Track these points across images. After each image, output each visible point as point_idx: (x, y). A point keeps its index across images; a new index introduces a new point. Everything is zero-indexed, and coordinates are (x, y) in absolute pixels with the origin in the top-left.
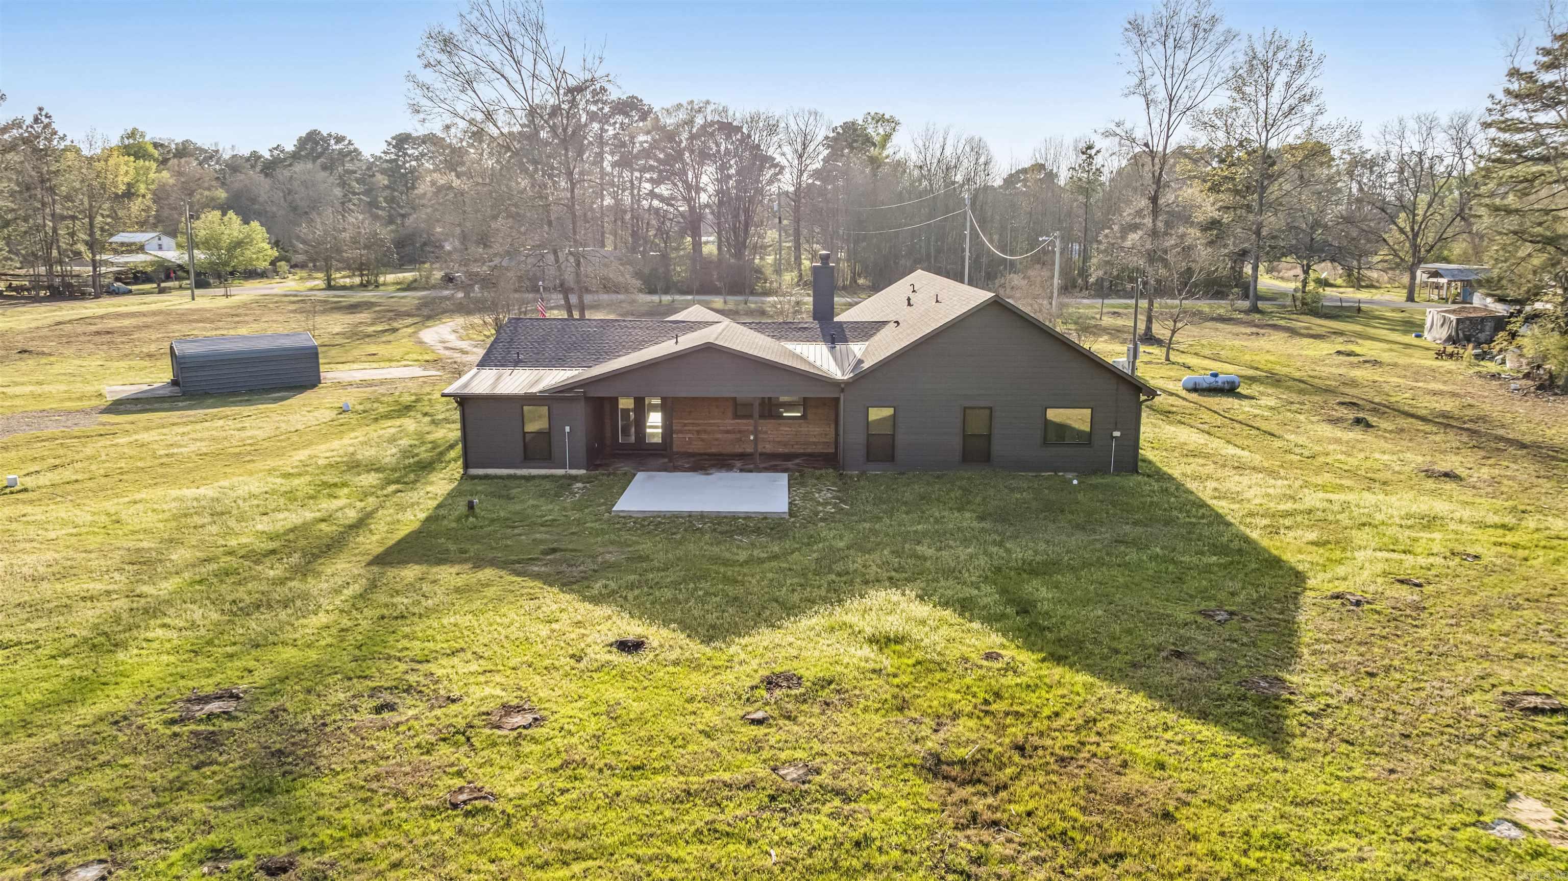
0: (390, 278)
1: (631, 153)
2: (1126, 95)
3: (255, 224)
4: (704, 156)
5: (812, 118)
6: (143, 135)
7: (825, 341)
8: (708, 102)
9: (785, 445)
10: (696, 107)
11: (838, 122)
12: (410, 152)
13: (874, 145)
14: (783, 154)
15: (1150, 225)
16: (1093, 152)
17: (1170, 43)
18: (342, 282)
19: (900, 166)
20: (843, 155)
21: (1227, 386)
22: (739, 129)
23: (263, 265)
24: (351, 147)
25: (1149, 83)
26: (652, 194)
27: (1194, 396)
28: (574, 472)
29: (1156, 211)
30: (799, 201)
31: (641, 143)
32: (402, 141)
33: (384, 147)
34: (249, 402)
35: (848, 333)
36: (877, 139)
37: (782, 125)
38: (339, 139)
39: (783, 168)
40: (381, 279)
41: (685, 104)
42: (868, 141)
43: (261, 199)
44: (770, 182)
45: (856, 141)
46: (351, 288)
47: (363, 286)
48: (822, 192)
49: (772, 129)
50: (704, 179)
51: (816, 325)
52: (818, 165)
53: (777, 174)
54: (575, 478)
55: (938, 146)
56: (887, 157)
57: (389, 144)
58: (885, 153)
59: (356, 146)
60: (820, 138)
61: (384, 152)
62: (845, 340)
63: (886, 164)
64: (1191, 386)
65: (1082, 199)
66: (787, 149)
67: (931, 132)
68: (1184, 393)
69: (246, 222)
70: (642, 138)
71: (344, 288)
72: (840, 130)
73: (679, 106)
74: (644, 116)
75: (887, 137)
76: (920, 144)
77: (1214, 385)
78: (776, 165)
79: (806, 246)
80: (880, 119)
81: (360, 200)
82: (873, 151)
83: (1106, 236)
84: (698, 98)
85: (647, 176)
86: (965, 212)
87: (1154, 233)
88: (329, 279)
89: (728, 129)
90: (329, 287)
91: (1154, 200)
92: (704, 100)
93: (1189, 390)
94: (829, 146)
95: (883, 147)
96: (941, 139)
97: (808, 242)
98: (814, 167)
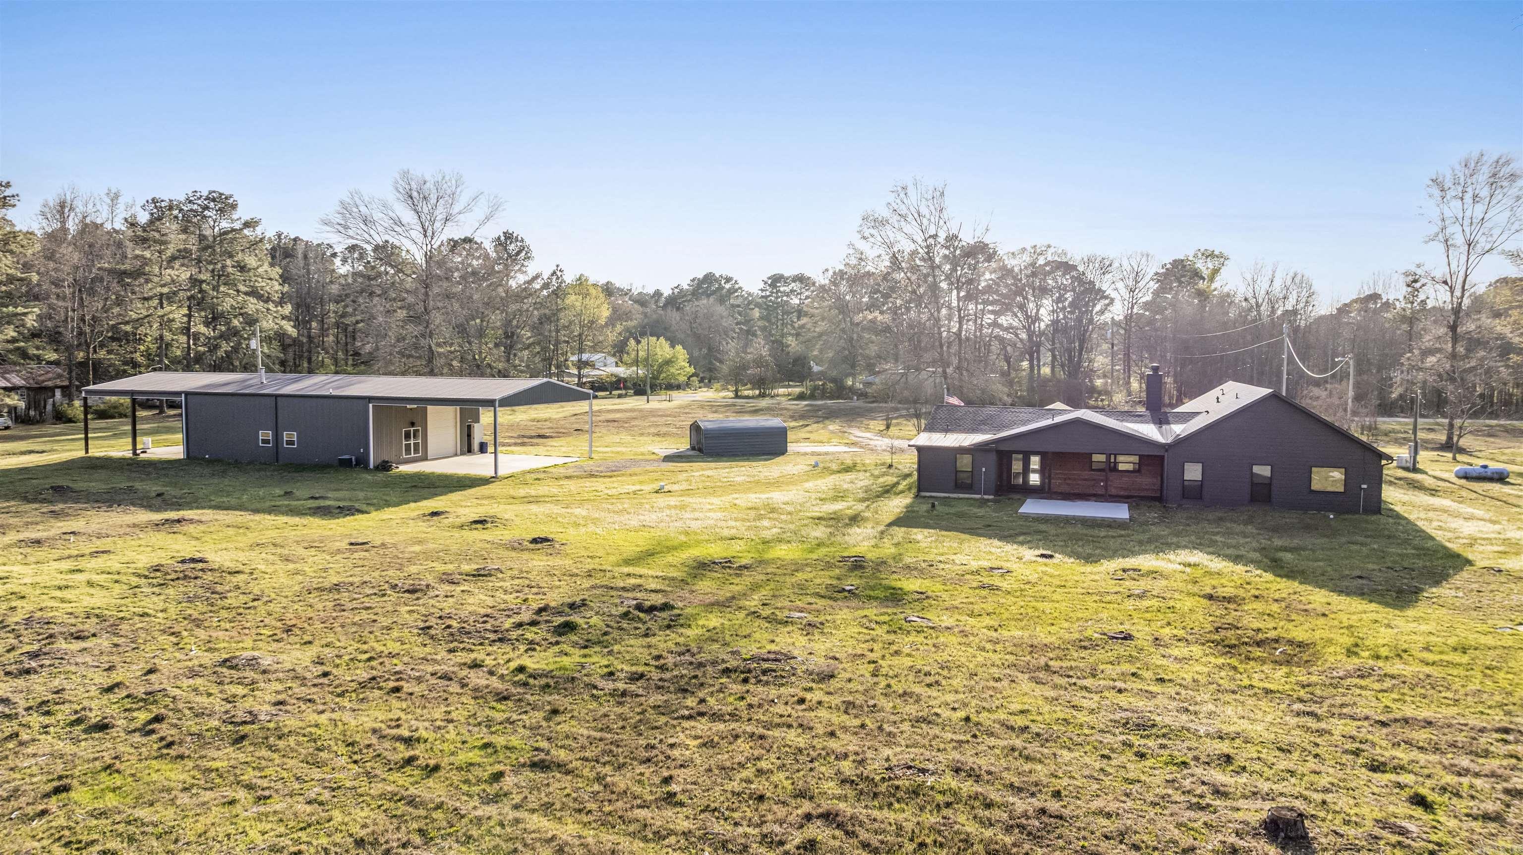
0: (781, 391)
1: (977, 289)
2: (1426, 242)
3: (679, 348)
4: (1044, 291)
5: (1144, 259)
6: (586, 280)
7: (1155, 423)
8: (1049, 246)
9: (1125, 489)
10: (1038, 251)
11: (1168, 260)
12: (782, 289)
13: (1204, 279)
14: (1116, 289)
15: (1450, 350)
16: (1417, 285)
17: (1468, 197)
18: (746, 393)
19: (1226, 299)
20: (1171, 288)
21: (1496, 476)
22: (1074, 267)
23: (682, 379)
24: (737, 286)
25: (1449, 231)
26: (995, 324)
27: (1463, 482)
28: (986, 497)
29: (1455, 340)
30: (1130, 330)
31: (986, 280)
32: (776, 280)
33: (762, 286)
34: (748, 460)
35: (1170, 419)
36: (1206, 273)
37: (1116, 264)
38: (728, 280)
39: (1112, 301)
40: (775, 391)
41: (1029, 249)
42: (1197, 274)
43: (673, 328)
44: (1102, 312)
45: (1184, 276)
46: (753, 397)
47: (762, 396)
48: (1151, 322)
49: (1105, 269)
50: (1043, 311)
51: (1148, 413)
52: (1148, 298)
53: (1108, 305)
54: (988, 500)
55: (1267, 278)
56: (1215, 290)
57: (766, 283)
58: (1213, 286)
59: (740, 285)
60: (1151, 273)
61: (762, 290)
62: (1168, 423)
63: (1214, 296)
64: (1461, 474)
65: (1405, 327)
66: (1120, 285)
67: (1259, 267)
68: (1455, 480)
69: (673, 346)
70: (987, 276)
71: (747, 397)
72: (1168, 266)
73: (1024, 250)
74: (989, 259)
75: (1216, 271)
76: (1249, 277)
77: (1484, 475)
78: (1106, 297)
79: (1136, 368)
80: (1211, 255)
81: (741, 329)
82: (1202, 285)
83: (1409, 359)
84: (1041, 242)
85: (990, 308)
86: (1283, 339)
87: (1454, 356)
88: (736, 391)
89: (1067, 267)
90: (737, 396)
91: (1453, 328)
92: (1046, 244)
93: (1460, 478)
94: (1158, 281)
95: (1212, 279)
96: (1271, 273)
97: (1137, 365)
98: (1144, 300)
